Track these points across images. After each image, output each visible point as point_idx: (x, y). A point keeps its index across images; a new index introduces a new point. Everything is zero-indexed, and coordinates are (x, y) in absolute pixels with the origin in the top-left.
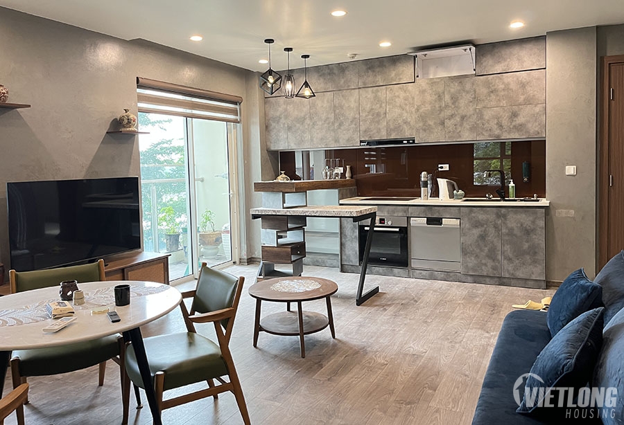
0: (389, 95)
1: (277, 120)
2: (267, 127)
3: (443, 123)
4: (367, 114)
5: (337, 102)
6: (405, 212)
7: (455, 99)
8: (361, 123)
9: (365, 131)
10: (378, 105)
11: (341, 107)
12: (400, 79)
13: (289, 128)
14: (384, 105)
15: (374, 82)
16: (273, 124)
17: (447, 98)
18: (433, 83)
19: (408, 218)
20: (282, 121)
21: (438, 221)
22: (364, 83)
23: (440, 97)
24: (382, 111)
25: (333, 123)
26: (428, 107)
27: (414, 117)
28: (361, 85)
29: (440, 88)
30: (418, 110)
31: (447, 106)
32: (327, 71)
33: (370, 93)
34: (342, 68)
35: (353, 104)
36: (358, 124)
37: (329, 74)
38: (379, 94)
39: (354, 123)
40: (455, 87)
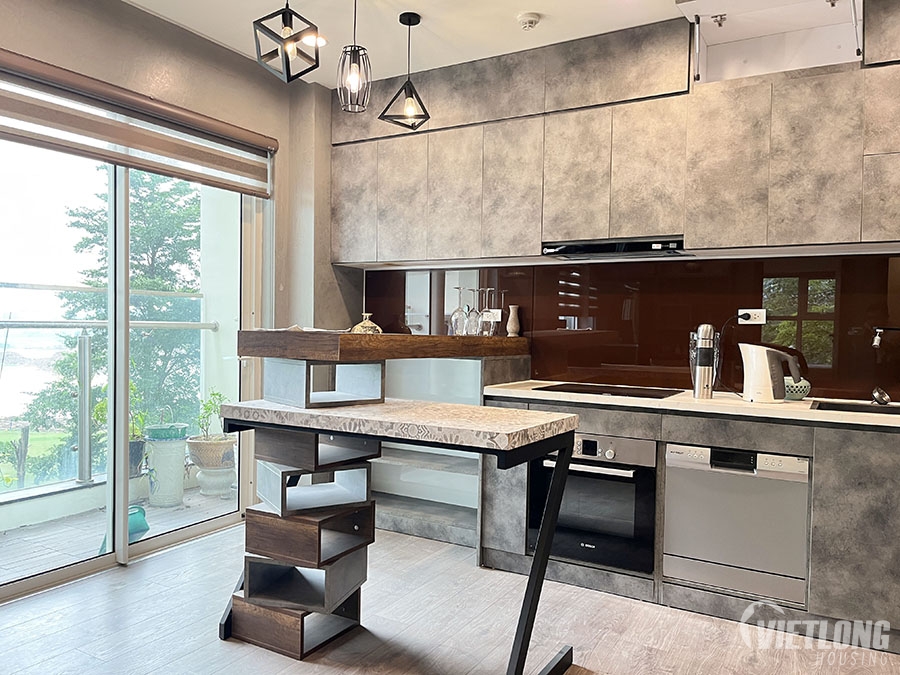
0: (619, 128)
1: (356, 195)
2: (334, 212)
3: (762, 197)
4: (562, 175)
5: (490, 149)
6: (652, 427)
7: (800, 131)
8: (546, 199)
9: (556, 219)
10: (591, 154)
11: (501, 161)
12: (650, 85)
13: (382, 214)
14: (605, 153)
15: (582, 97)
16: (348, 205)
17: (778, 129)
18: (739, 91)
19: (660, 445)
20: (367, 196)
21: (743, 459)
22: (558, 101)
23: (757, 127)
24: (600, 168)
25: (480, 200)
26: (723, 155)
27: (682, 183)
28: (549, 106)
29: (760, 104)
30: (694, 163)
31: (776, 151)
32: (471, 76)
33: (572, 123)
34: (505, 67)
35: (530, 154)
36: (539, 204)
37: (476, 83)
38: (595, 126)
39: (530, 199)
40: (802, 99)
